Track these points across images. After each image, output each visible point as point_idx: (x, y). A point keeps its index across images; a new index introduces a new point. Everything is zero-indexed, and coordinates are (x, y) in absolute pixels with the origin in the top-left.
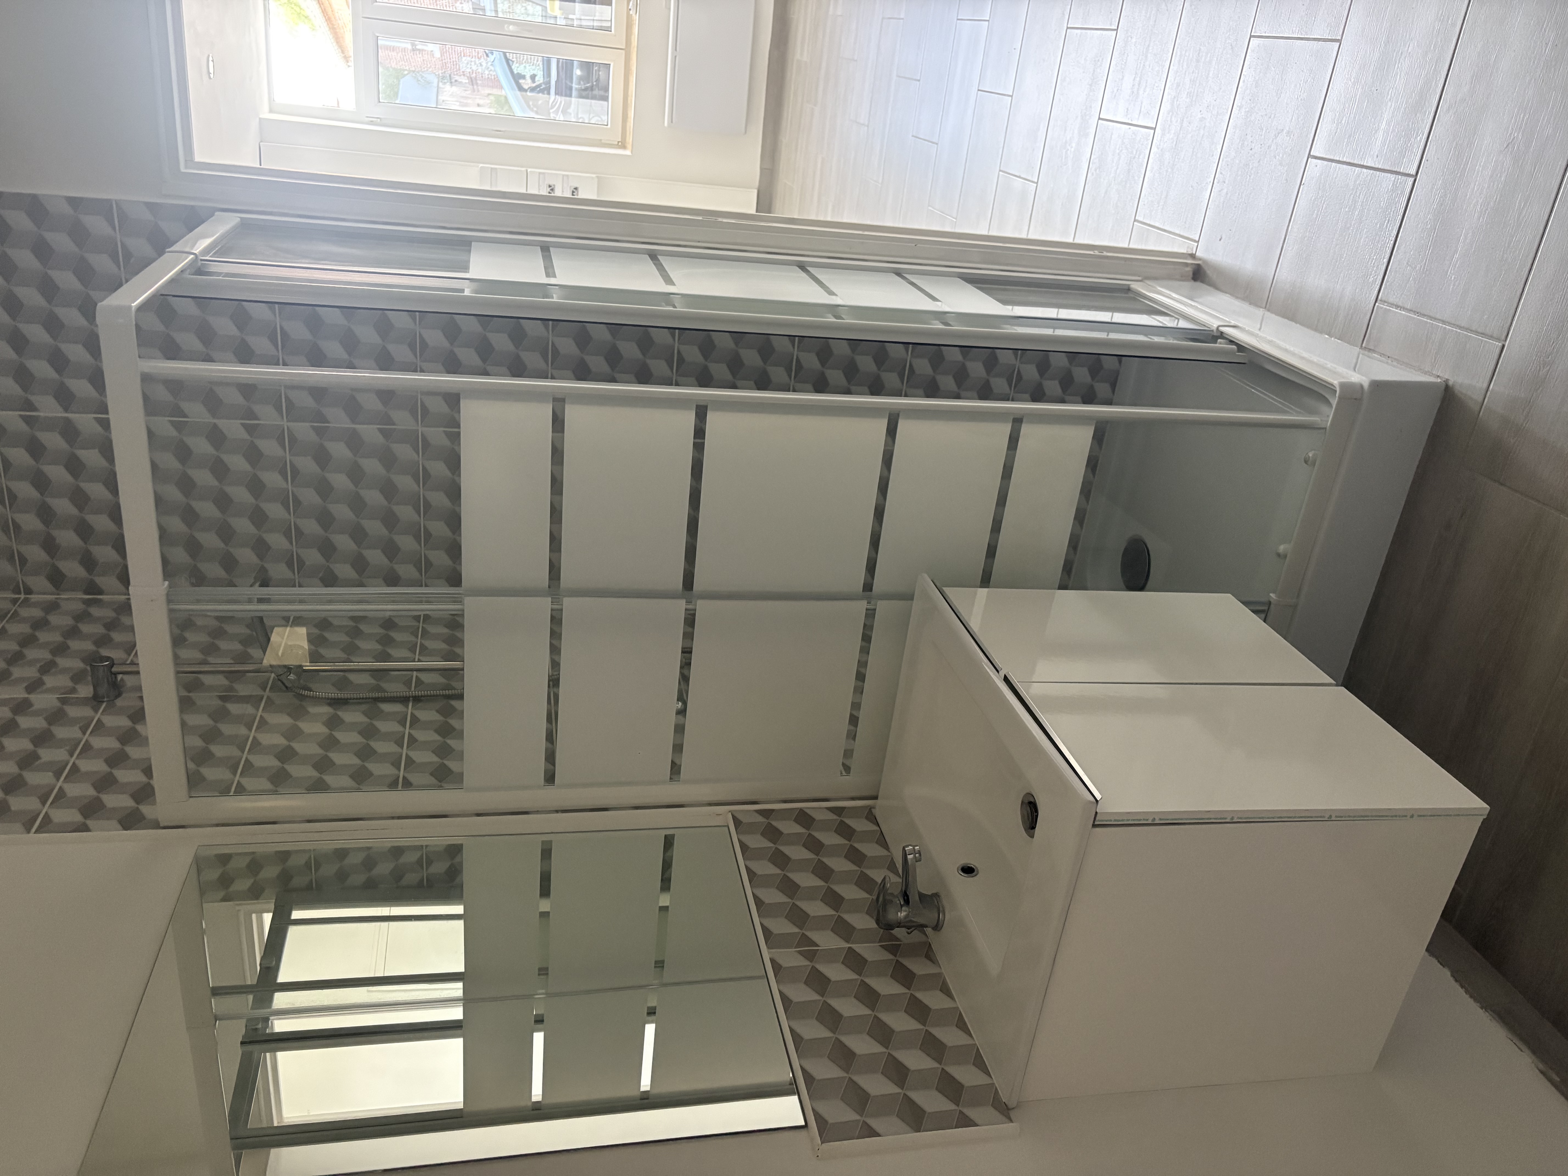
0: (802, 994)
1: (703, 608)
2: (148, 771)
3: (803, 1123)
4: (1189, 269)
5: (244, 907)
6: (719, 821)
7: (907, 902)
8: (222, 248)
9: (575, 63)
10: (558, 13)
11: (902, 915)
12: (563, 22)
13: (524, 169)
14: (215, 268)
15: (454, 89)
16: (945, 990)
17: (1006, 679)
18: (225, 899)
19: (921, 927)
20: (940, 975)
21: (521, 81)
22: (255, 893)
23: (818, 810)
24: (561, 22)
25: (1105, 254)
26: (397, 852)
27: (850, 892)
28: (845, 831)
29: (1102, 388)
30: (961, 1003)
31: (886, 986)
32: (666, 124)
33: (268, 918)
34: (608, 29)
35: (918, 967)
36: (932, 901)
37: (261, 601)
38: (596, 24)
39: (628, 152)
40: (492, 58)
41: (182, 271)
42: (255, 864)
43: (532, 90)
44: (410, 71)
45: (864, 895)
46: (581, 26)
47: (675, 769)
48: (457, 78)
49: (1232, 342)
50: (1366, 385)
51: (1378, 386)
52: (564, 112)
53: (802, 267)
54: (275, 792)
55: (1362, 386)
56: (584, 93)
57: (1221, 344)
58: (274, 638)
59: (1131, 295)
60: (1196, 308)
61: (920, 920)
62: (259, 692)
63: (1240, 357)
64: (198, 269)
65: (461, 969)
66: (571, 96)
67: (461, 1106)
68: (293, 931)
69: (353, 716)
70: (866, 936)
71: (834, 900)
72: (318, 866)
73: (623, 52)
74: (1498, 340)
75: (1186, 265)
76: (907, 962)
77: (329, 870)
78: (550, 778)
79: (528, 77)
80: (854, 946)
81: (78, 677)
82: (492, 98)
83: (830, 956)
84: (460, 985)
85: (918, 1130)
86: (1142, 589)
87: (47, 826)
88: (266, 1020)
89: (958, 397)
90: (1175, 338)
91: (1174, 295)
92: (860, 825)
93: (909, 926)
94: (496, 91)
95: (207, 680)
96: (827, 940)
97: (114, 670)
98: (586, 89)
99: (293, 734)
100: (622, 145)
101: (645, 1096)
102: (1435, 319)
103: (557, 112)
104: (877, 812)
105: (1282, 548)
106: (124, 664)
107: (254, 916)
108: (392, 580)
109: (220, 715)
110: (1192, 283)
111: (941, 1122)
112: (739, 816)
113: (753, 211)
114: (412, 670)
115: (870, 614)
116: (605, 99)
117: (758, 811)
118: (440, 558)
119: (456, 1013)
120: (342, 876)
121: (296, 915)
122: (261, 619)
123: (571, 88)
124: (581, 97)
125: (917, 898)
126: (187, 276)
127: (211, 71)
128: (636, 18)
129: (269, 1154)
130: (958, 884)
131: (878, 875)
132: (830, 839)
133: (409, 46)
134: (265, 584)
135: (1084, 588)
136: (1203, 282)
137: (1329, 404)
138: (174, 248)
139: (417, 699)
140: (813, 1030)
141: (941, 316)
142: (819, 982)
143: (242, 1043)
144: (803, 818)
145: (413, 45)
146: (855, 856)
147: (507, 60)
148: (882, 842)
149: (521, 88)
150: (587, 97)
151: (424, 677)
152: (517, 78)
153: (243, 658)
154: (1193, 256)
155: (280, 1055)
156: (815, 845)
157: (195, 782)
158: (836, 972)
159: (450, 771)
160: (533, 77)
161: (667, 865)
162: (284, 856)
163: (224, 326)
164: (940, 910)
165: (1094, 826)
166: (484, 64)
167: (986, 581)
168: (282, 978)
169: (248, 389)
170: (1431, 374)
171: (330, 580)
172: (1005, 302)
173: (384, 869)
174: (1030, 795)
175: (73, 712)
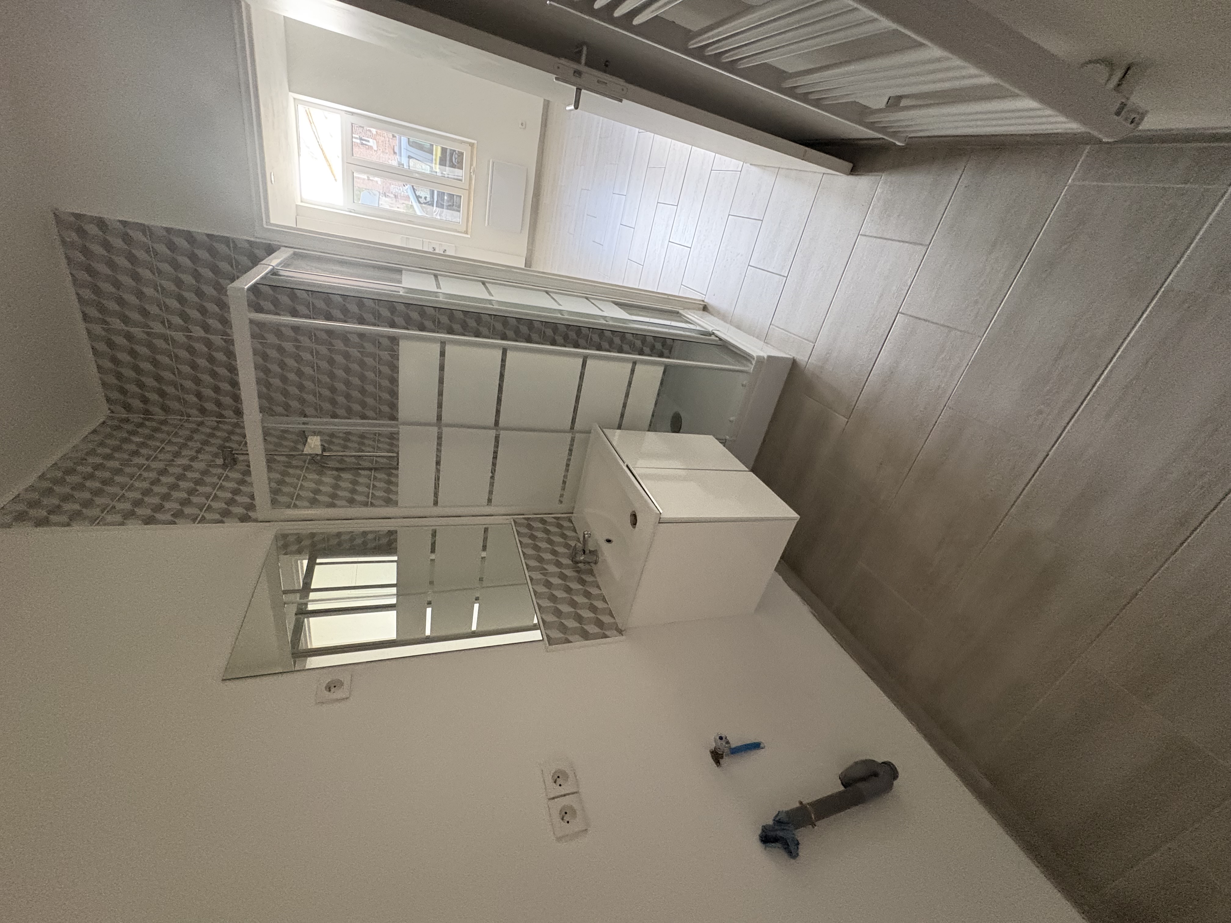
0: (541, 589)
1: (503, 433)
2: (252, 497)
3: (542, 639)
4: (701, 307)
5: (294, 558)
6: (507, 522)
7: (584, 553)
8: (286, 264)
9: (446, 194)
10: (438, 170)
11: (582, 558)
12: (440, 175)
13: (421, 239)
14: (282, 273)
15: (387, 199)
16: (598, 587)
17: (627, 466)
18: (286, 554)
19: (589, 563)
20: (597, 581)
21: (420, 199)
22: (299, 552)
23: (549, 518)
24: (439, 174)
25: (670, 297)
26: (365, 534)
27: (561, 550)
28: (560, 526)
29: (666, 352)
30: (604, 592)
31: (575, 586)
32: (486, 226)
33: (305, 562)
34: (461, 180)
35: (588, 578)
36: (594, 553)
37: (304, 424)
38: (456, 177)
39: (469, 236)
40: (406, 187)
41: (267, 274)
42: (299, 539)
43: (425, 203)
44: (366, 189)
45: (566, 551)
46: (448, 177)
47: (490, 501)
48: (388, 194)
49: (717, 337)
50: (766, 357)
51: (769, 357)
52: (440, 215)
53: (547, 292)
54: (312, 507)
55: (764, 358)
56: (449, 207)
57: (713, 337)
58: (309, 440)
59: (678, 315)
60: (703, 322)
61: (588, 560)
62: (302, 464)
63: (719, 343)
64: (274, 273)
65: (395, 582)
66: (443, 208)
67: (395, 638)
68: (317, 568)
69: (345, 475)
70: (567, 567)
71: (554, 553)
72: (328, 540)
73: (467, 191)
74: (812, 342)
75: (701, 304)
76: (584, 577)
77: (335, 542)
78: (436, 503)
79: (423, 198)
80: (563, 571)
81: (216, 455)
82: (404, 205)
83: (553, 575)
84: (395, 588)
85: (587, 640)
86: (678, 432)
87: (203, 520)
88: (306, 604)
89: (609, 351)
90: (695, 334)
91: (696, 316)
92: (566, 524)
93: (585, 562)
94: (406, 202)
95: (278, 458)
96: (552, 569)
97: (233, 452)
98: (450, 206)
99: (319, 482)
100: (466, 233)
101: (474, 632)
102: (791, 333)
103: (436, 215)
104: (573, 519)
105: (731, 419)
106: (238, 450)
107: (299, 562)
108: (364, 417)
109: (284, 474)
110: (701, 312)
111: (596, 637)
112: (517, 520)
113: (523, 267)
114: (373, 456)
115: (573, 440)
116: (459, 211)
117: (523, 518)
118: (385, 409)
119: (393, 601)
120: (339, 544)
121: (318, 561)
122: (304, 432)
123: (443, 205)
124: (448, 209)
125: (588, 552)
126: (269, 275)
127: (273, 179)
128: (474, 177)
129: (306, 660)
130: (605, 546)
131: (572, 543)
132: (553, 529)
133: (366, 178)
134: (305, 416)
135: (655, 431)
136: (707, 312)
137: (752, 364)
138: (261, 263)
139: (376, 469)
140: (546, 603)
141: (604, 318)
142: (548, 584)
143: (296, 614)
144: (543, 521)
145: (368, 177)
146: (564, 536)
147: (414, 189)
148: (575, 531)
149: (420, 202)
150: (450, 210)
151: (378, 459)
152: (418, 197)
153: (295, 449)
154: (703, 301)
155: (311, 619)
156: (547, 532)
157: (274, 502)
158: (555, 581)
159: (392, 500)
160: (425, 198)
161: (485, 539)
162: (313, 535)
163: (285, 299)
164: (597, 556)
165: (659, 523)
166: (401, 189)
167: (619, 427)
168: (312, 587)
169: (296, 329)
170: (789, 354)
171: (334, 416)
172: (631, 314)
173: (359, 541)
174: (634, 512)
175: (214, 471)
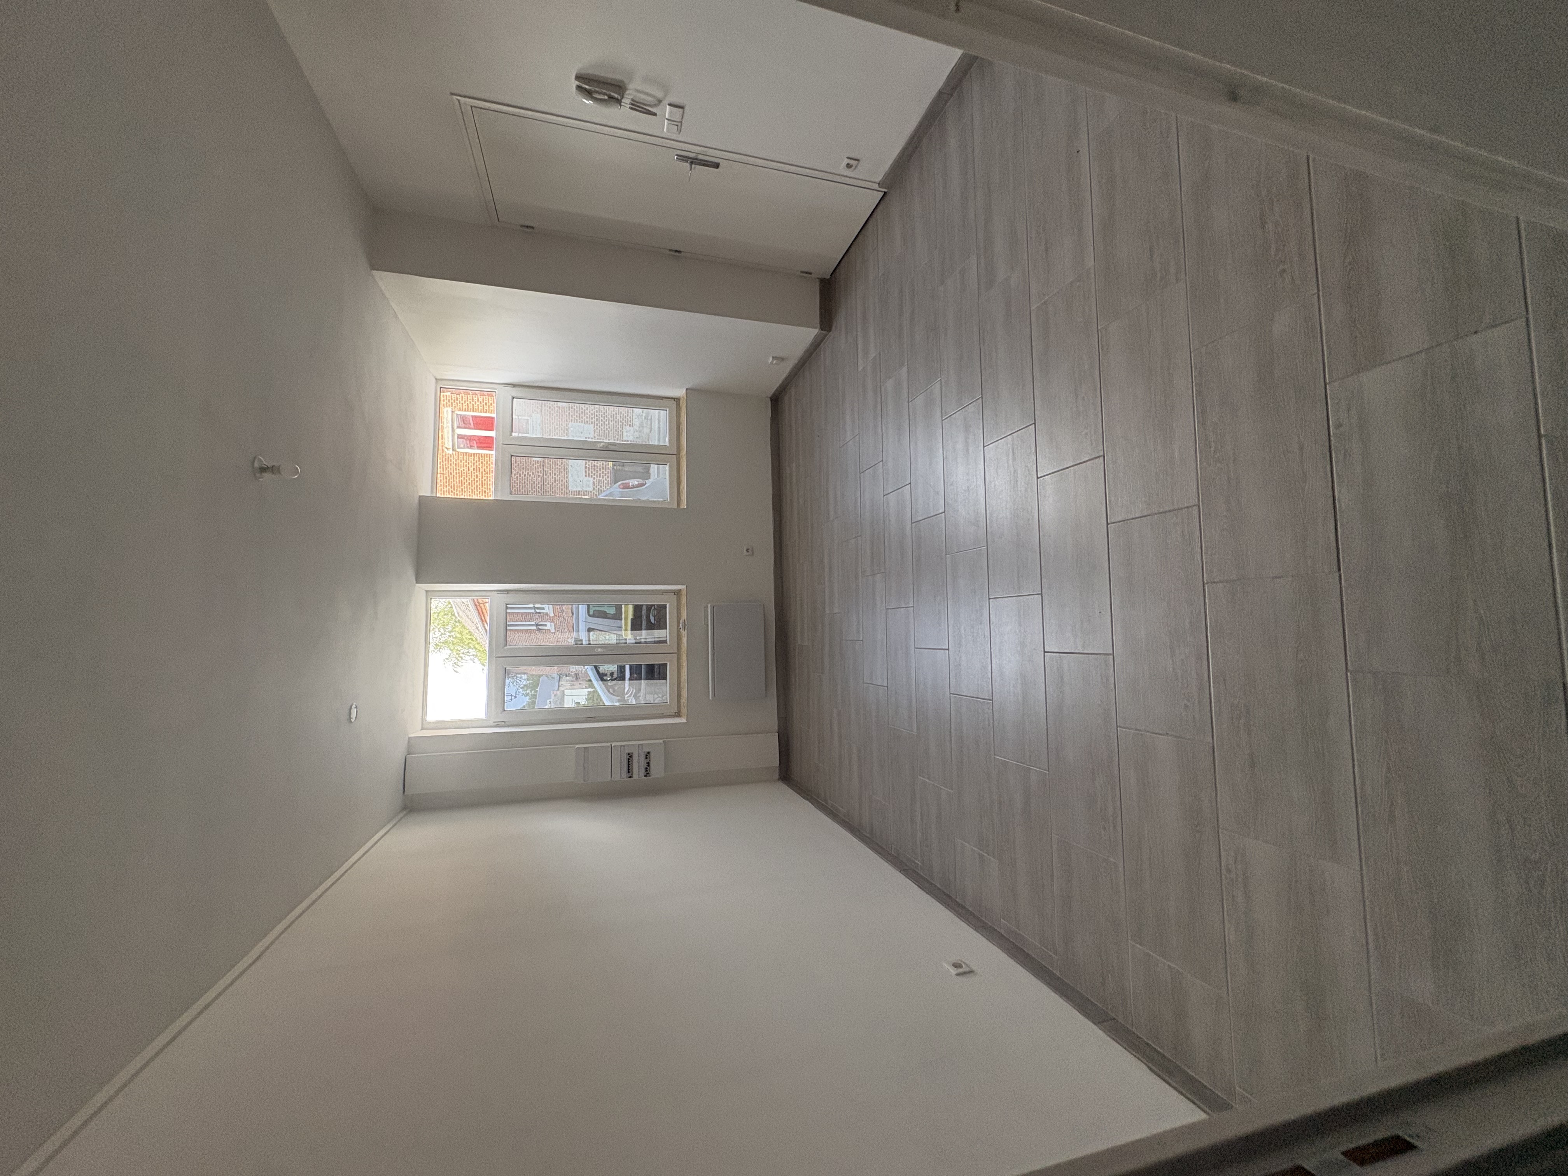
9: (643, 665)
10: (630, 637)
12: (634, 642)
13: (609, 744)
21: (604, 676)
32: (711, 698)
34: (665, 642)
38: (656, 640)
39: (683, 720)
40: (586, 667)
43: (613, 680)
46: (646, 642)
52: (636, 693)
56: (650, 679)
66: (640, 681)
73: (676, 655)
79: (609, 674)
94: (588, 688)
100: (679, 714)
103: (631, 694)
123: (640, 677)
124: (647, 680)
128: (684, 633)
147: (596, 668)
149: (604, 682)
160: (613, 674)
